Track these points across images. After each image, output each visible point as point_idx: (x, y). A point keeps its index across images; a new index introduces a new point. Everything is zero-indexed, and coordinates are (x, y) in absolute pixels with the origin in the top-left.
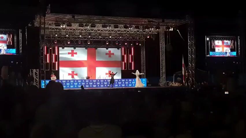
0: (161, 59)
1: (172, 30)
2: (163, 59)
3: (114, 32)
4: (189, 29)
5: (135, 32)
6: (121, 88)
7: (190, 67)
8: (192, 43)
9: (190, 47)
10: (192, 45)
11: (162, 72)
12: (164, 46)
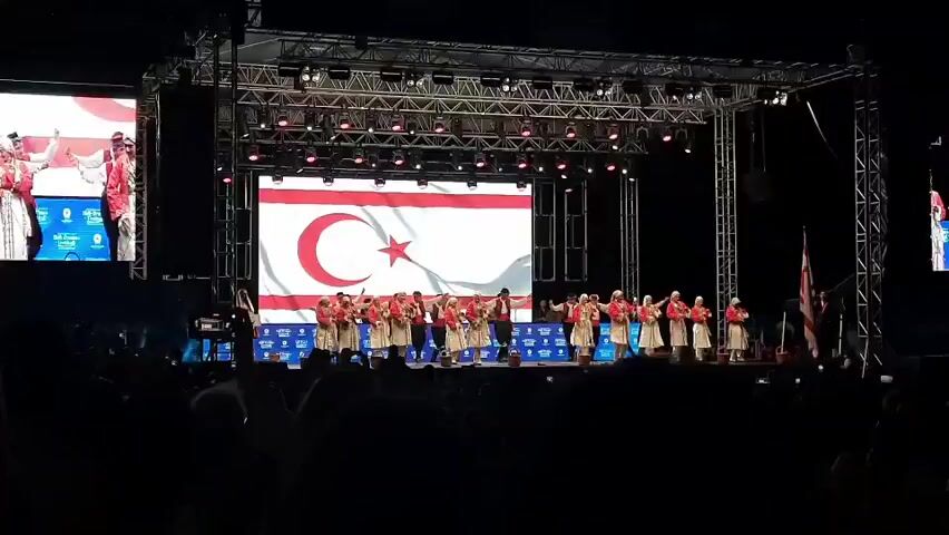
0: (721, 237)
1: (784, 102)
2: (726, 237)
3: (518, 112)
4: (859, 105)
5: (607, 115)
6: (534, 364)
7: (862, 277)
8: (873, 167)
9: (861, 188)
10: (874, 175)
11: (721, 297)
12: (732, 177)
